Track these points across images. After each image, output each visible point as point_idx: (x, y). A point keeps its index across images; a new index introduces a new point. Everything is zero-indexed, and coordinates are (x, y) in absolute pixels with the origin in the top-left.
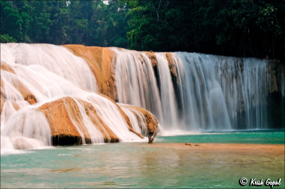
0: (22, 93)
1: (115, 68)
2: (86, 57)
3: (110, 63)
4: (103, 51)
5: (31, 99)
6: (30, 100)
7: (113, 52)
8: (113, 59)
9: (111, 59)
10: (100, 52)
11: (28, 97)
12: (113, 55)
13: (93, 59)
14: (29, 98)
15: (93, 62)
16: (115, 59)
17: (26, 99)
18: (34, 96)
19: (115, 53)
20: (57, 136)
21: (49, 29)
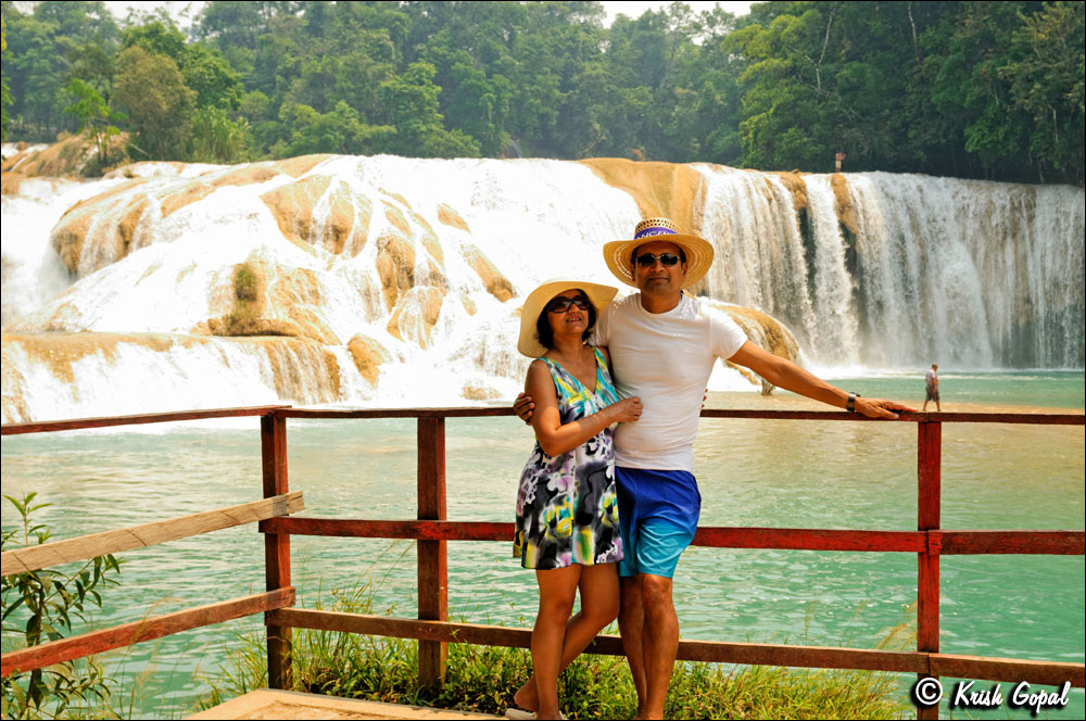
1: (702, 215)
2: (635, 189)
3: (689, 202)
4: (675, 173)
7: (699, 174)
8: (698, 191)
9: (694, 192)
10: (669, 175)
12: (698, 183)
13: (651, 194)
15: (650, 200)
16: (704, 192)
19: (704, 179)
21: (556, 113)
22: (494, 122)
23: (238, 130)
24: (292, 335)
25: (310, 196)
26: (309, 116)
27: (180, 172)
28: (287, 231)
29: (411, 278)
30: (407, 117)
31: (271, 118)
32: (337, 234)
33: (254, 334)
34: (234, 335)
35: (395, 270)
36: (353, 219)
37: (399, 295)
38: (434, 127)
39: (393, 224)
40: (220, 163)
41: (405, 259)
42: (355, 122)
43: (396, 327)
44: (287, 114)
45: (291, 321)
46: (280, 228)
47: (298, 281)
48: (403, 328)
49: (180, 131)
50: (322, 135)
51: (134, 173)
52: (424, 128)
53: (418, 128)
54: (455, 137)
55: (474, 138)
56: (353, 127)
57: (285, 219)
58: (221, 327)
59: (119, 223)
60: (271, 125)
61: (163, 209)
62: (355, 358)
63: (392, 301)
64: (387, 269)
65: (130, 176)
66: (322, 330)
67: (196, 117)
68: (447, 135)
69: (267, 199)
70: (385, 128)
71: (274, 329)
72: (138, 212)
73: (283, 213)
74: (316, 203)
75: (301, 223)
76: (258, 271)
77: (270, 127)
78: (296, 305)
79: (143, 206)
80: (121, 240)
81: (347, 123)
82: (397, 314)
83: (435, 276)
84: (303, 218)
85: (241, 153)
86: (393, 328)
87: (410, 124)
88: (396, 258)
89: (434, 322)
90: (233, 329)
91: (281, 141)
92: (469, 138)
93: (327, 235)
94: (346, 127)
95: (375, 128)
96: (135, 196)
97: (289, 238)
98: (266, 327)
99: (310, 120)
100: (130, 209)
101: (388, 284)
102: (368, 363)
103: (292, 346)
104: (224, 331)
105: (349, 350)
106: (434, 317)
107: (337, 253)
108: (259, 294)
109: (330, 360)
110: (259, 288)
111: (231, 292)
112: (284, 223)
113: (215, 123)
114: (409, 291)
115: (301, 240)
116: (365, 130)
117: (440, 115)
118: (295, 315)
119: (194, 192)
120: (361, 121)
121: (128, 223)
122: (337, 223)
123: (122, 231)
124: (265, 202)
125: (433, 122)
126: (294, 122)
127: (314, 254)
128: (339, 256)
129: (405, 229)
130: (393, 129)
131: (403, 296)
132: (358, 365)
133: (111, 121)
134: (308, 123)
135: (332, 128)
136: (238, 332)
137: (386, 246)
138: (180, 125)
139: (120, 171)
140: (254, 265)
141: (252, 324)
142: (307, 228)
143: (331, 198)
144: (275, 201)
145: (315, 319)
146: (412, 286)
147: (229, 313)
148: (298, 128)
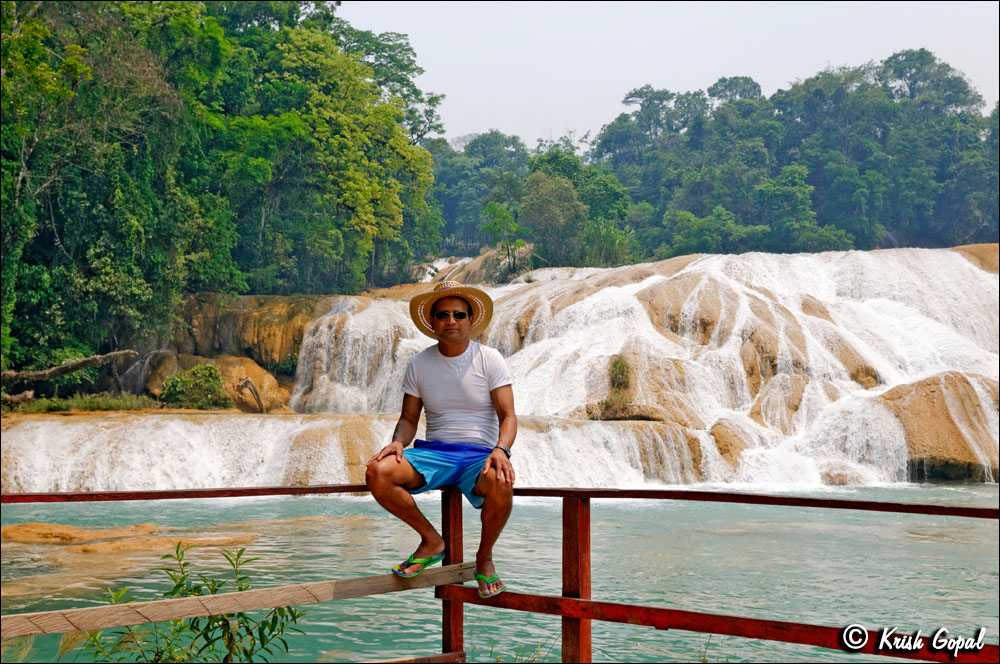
0: (845, 363)
5: (865, 375)
6: (865, 379)
11: (858, 372)
14: (861, 374)
17: (854, 377)
18: (873, 370)
20: (921, 462)
21: (933, 203)
22: (867, 215)
23: (624, 238)
24: (659, 420)
25: (680, 292)
26: (689, 221)
27: (571, 276)
28: (658, 325)
29: (774, 367)
30: (780, 216)
31: (657, 224)
32: (705, 326)
33: (625, 419)
34: (608, 419)
35: (758, 358)
36: (719, 313)
37: (762, 383)
38: (807, 224)
39: (758, 316)
40: (607, 267)
41: (768, 347)
42: (731, 224)
43: (759, 413)
44: (669, 220)
45: (659, 407)
46: (653, 323)
47: (666, 370)
48: (766, 414)
49: (574, 240)
50: (701, 237)
51: (534, 278)
52: (797, 226)
53: (792, 225)
54: (828, 232)
55: (848, 232)
56: (729, 228)
57: (657, 314)
58: (598, 412)
59: (516, 322)
60: (656, 231)
61: (552, 308)
62: (717, 441)
63: (755, 389)
64: (750, 359)
65: (529, 281)
66: (688, 415)
67: (588, 227)
68: (821, 230)
69: (641, 297)
70: (759, 228)
71: (643, 414)
72: (532, 311)
73: (655, 309)
74: (686, 298)
75: (671, 317)
76: (631, 361)
77: (656, 233)
78: (664, 392)
79: (536, 306)
80: (518, 336)
81: (724, 225)
82: (759, 400)
83: (797, 364)
84: (674, 313)
85: (626, 257)
86: (756, 414)
87: (785, 222)
88: (761, 349)
89: (796, 408)
90: (608, 414)
91: (664, 244)
92: (843, 232)
93: (695, 328)
94: (723, 228)
95: (750, 228)
96: (531, 298)
97: (661, 332)
98: (636, 412)
99: (690, 225)
100: (525, 309)
101: (751, 372)
102: (730, 447)
103: (658, 430)
104: (599, 415)
105: (712, 434)
106: (796, 403)
107: (703, 344)
108: (632, 382)
109: (693, 443)
110: (631, 376)
111: (607, 380)
112: (656, 317)
113: (604, 231)
114: (772, 379)
115: (671, 333)
116: (741, 231)
117: (813, 213)
118: (663, 401)
119: (579, 293)
120: (736, 222)
121: (523, 321)
122: (704, 317)
123: (518, 328)
124: (640, 299)
125: (806, 219)
126: (675, 227)
127: (683, 345)
128: (705, 346)
129: (769, 320)
130: (767, 228)
131: (766, 383)
132: (720, 449)
133: (519, 235)
134: (688, 227)
135: (709, 230)
136: (612, 416)
137: (750, 336)
138: (575, 235)
139: (522, 278)
140: (628, 356)
141: (624, 409)
142: (677, 322)
143: (700, 293)
144: (648, 298)
145: (681, 405)
146: (775, 374)
147: (604, 398)
148: (679, 232)
